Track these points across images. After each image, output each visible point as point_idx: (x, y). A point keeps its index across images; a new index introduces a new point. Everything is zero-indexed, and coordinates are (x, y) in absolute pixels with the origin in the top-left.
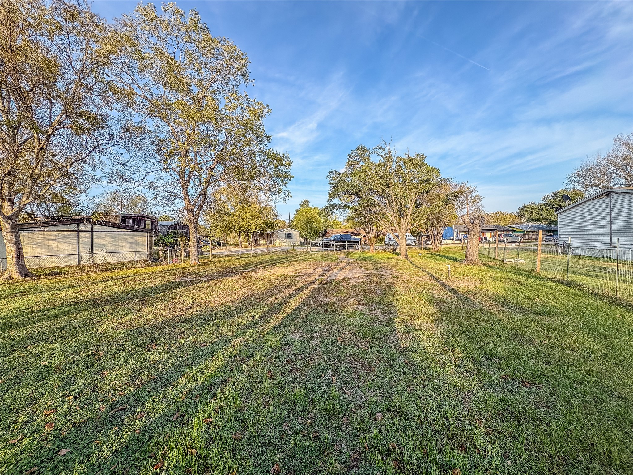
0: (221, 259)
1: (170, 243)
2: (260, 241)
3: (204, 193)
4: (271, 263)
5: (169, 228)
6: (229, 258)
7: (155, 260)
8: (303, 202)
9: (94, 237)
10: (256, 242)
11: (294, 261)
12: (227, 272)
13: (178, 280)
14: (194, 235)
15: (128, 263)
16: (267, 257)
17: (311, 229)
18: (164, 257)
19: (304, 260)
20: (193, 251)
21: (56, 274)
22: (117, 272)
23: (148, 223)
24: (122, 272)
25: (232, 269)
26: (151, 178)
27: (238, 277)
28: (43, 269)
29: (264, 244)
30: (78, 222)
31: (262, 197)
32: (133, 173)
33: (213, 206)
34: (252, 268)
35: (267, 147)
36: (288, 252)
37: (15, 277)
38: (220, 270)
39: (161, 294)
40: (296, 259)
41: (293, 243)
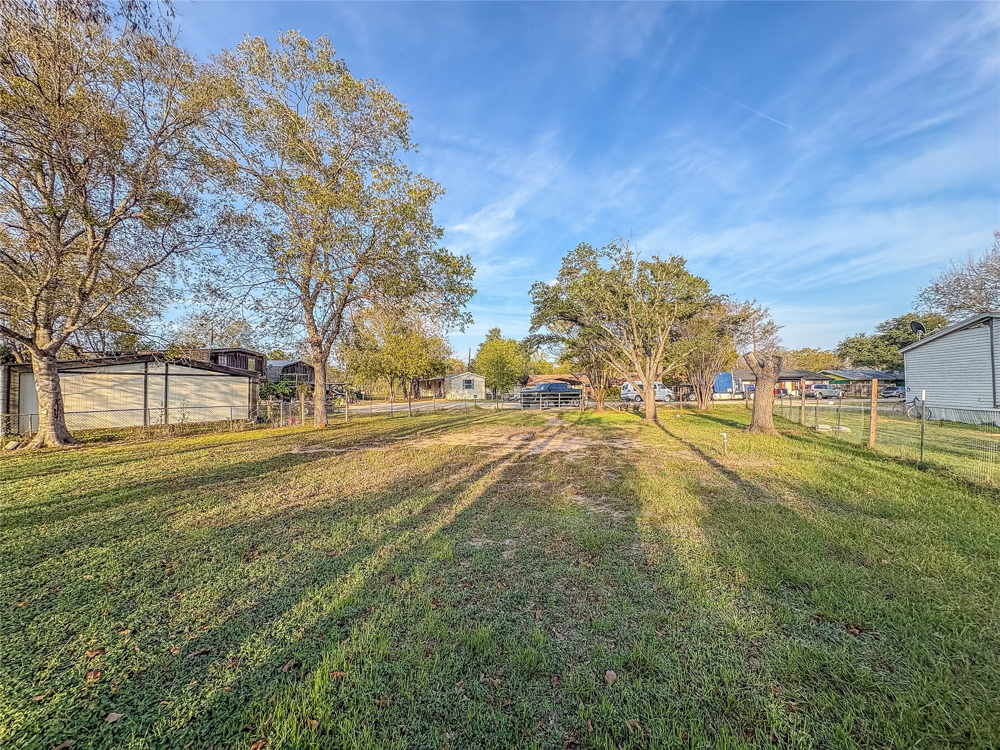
0: (361, 420)
1: (284, 395)
2: (423, 392)
3: (338, 317)
4: (440, 426)
5: (283, 370)
6: (374, 418)
7: (260, 420)
8: (491, 332)
9: (169, 383)
10: (417, 394)
11: (477, 424)
12: (370, 441)
13: (295, 451)
14: (321, 382)
15: (220, 423)
16: (433, 417)
17: (504, 374)
18: (275, 416)
19: (492, 422)
20: (319, 406)
21: (111, 439)
22: (201, 438)
23: (252, 362)
24: (210, 438)
25: (379, 435)
26: (258, 293)
27: (388, 449)
28: (91, 432)
29: (429, 397)
30: (147, 360)
31: (427, 323)
32: (231, 285)
33: (352, 337)
34: (409, 434)
35: (436, 245)
36: (467, 410)
37: (49, 443)
38: (360, 437)
39: (269, 474)
40: (479, 421)
41: (475, 396)
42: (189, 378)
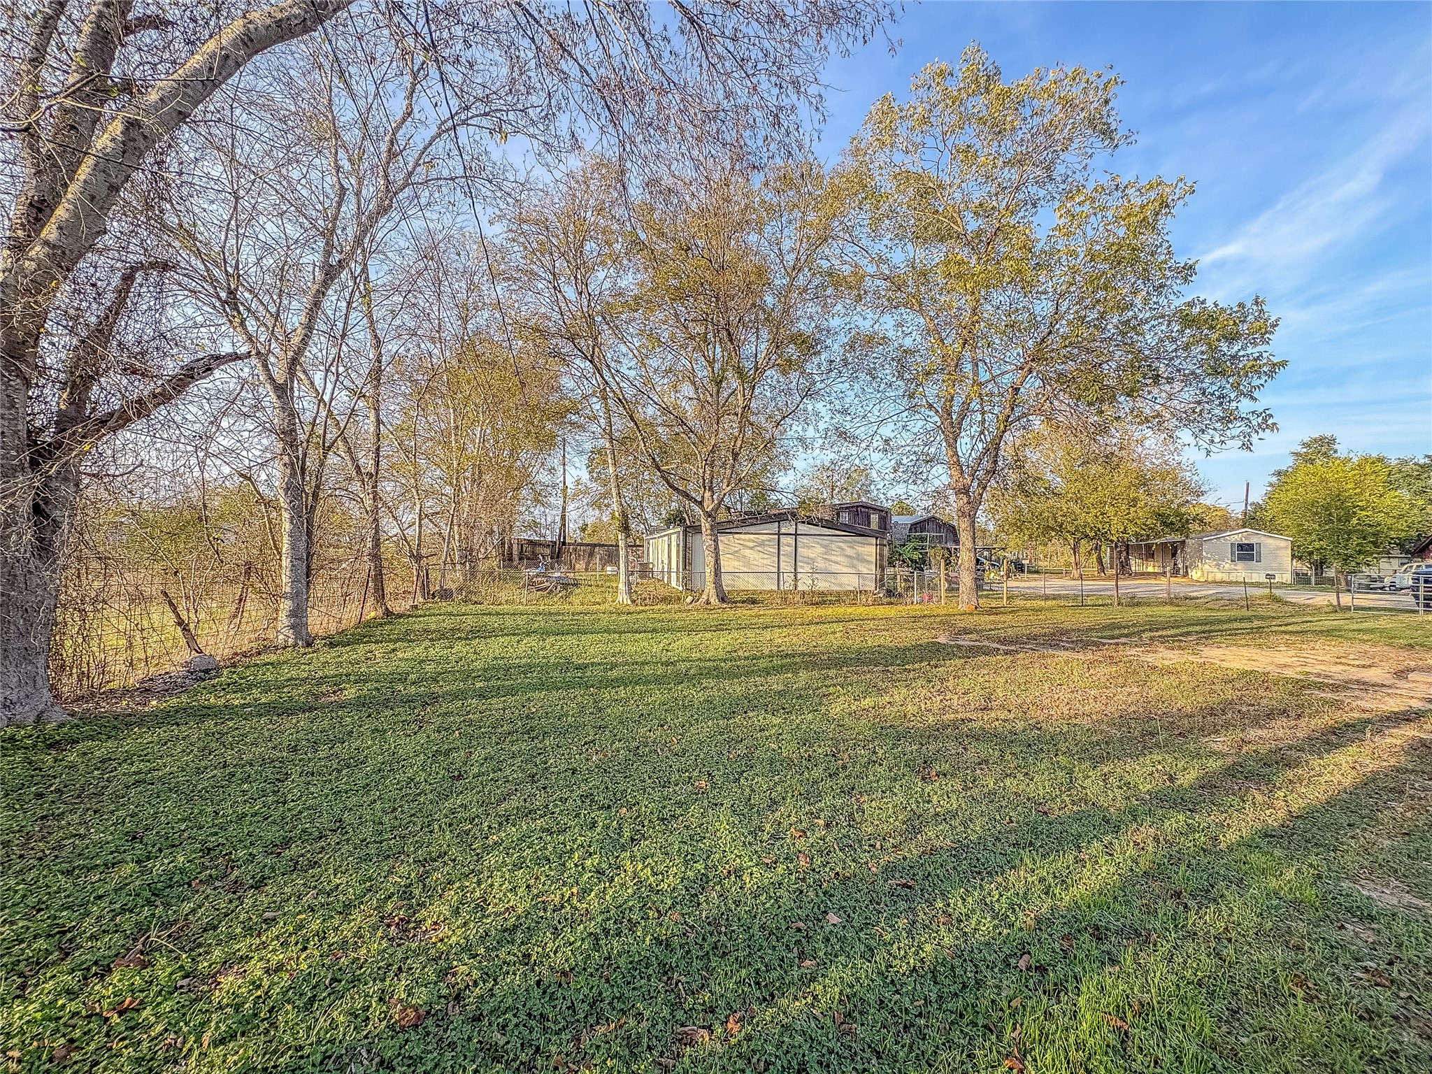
0: (1029, 604)
1: (912, 561)
3: (993, 449)
5: (911, 529)
7: (890, 593)
9: (799, 544)
10: (1124, 566)
12: (1055, 639)
13: (942, 640)
14: (969, 545)
15: (847, 593)
16: (1168, 610)
18: (907, 589)
20: (966, 580)
22: (831, 610)
23: (874, 518)
24: (840, 610)
27: (1090, 656)
29: (1149, 574)
30: (780, 518)
41: (1270, 576)
42: (817, 539)
